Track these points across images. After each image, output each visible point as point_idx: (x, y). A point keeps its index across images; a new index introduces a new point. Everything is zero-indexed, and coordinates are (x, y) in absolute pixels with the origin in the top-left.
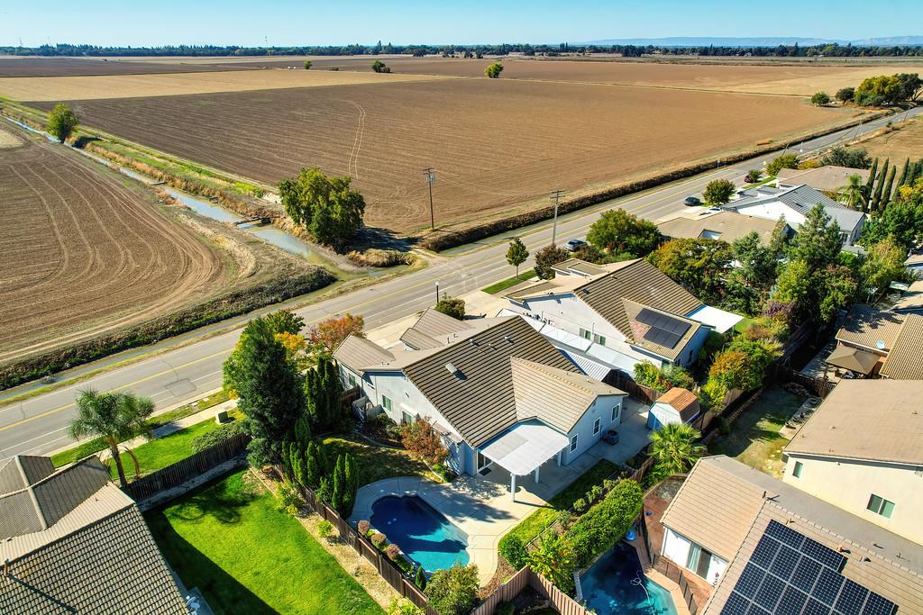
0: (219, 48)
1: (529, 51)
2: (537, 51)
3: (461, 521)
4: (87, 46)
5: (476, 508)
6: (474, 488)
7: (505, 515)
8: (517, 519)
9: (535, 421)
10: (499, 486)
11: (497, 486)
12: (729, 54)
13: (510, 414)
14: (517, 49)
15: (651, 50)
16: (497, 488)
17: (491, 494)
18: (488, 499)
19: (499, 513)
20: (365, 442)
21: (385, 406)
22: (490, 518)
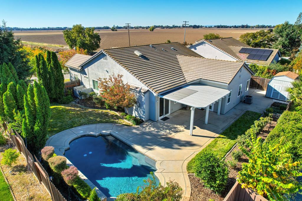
0: (61, 28)
1: (162, 27)
2: (165, 27)
3: (150, 149)
4: (16, 28)
5: (162, 140)
6: (158, 128)
8: (201, 146)
9: (200, 83)
10: (178, 126)
11: (176, 126)
12: (226, 28)
13: (181, 79)
14: (159, 27)
15: (201, 27)
16: (177, 127)
17: (172, 131)
18: (171, 134)
20: (77, 107)
21: (94, 88)
22: (176, 146)
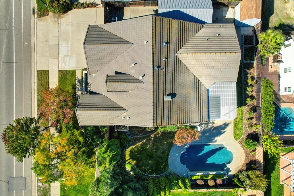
3: (216, 141)
5: (214, 131)
7: (226, 125)
8: (231, 123)
13: (203, 90)
18: (214, 123)
19: (223, 126)
22: (223, 131)
